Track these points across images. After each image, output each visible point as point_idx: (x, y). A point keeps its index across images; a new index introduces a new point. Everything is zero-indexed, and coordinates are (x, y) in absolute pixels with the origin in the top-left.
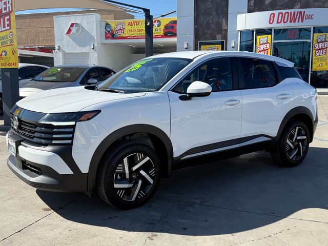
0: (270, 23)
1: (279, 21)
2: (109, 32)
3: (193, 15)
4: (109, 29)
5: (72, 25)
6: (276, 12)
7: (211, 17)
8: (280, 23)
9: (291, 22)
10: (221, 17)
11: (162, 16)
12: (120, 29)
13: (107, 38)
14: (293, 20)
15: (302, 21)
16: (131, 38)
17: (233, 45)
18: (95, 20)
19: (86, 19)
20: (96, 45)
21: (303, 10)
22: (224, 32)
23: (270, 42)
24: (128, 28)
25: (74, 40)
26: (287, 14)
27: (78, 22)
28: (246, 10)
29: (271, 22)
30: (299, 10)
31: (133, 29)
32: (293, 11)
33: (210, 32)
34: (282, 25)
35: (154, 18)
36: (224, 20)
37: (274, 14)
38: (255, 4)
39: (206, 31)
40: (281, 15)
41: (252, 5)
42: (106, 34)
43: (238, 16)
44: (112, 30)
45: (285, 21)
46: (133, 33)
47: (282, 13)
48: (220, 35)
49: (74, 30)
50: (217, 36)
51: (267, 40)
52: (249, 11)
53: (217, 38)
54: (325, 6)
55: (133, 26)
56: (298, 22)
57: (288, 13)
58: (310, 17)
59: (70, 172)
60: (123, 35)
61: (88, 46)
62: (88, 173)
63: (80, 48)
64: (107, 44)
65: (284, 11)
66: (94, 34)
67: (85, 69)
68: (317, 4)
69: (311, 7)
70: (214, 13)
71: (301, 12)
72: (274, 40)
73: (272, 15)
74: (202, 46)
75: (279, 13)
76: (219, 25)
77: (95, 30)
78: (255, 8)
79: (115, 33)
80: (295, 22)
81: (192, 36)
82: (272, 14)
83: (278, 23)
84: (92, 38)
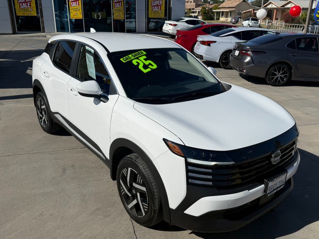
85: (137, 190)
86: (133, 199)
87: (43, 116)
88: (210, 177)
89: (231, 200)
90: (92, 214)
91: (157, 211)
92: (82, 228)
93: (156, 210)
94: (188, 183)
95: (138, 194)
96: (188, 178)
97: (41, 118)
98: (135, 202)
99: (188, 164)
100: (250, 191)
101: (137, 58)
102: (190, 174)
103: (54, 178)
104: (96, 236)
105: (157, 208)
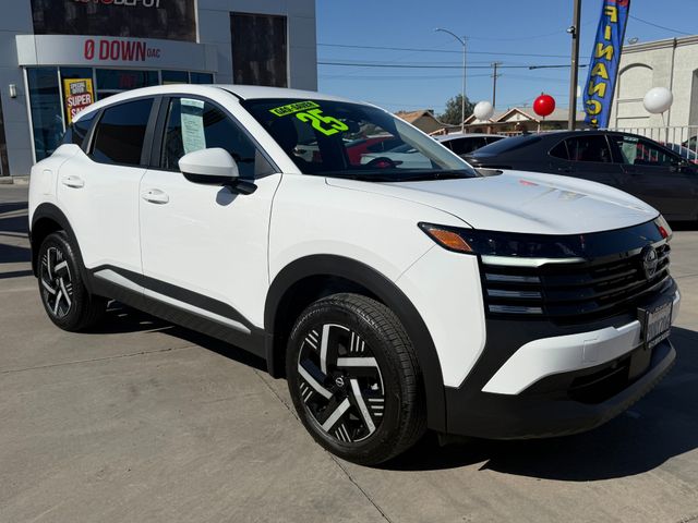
0: (87, 57)
1: (104, 55)
6: (97, 39)
8: (105, 58)
9: (124, 58)
14: (128, 55)
15: (143, 59)
17: (12, 92)
21: (142, 40)
23: (91, 91)
28: (31, 27)
29: (89, 55)
30: (137, 40)
32: (120, 39)
34: (109, 63)
37: (93, 43)
38: (45, 18)
40: (105, 45)
41: (40, 19)
43: (18, 37)
45: (115, 56)
47: (107, 42)
51: (85, 88)
52: (37, 32)
56: (137, 59)
57: (117, 42)
58: (155, 53)
65: (110, 39)
71: (139, 43)
72: (99, 88)
73: (90, 44)
75: (102, 42)
78: (46, 25)
80: (131, 58)
82: (88, 41)
83: (101, 58)
85: (350, 372)
86: (339, 402)
87: (58, 289)
88: (538, 295)
89: (587, 346)
90: (233, 458)
91: (409, 409)
92: (221, 486)
93: (406, 405)
94: (489, 316)
95: (354, 383)
96: (488, 301)
97: (53, 298)
98: (345, 405)
99: (484, 269)
100: (619, 329)
101: (305, 111)
102: (492, 293)
103: (113, 405)
104: (260, 497)
105: (408, 398)
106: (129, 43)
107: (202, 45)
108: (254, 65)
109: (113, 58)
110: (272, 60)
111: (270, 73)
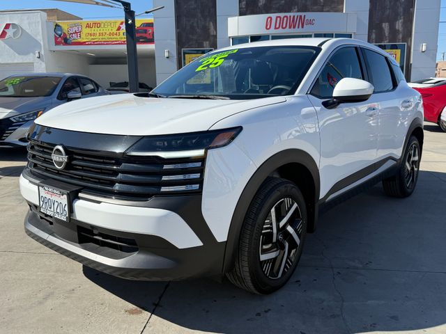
0: (267, 28)
1: (277, 26)
2: (60, 36)
3: (174, 16)
4: (60, 33)
5: (7, 26)
6: (274, 16)
7: (196, 19)
8: (278, 28)
9: (290, 27)
10: (208, 19)
11: (147, 13)
12: (76, 32)
13: (57, 43)
14: (293, 25)
15: (302, 27)
16: (91, 44)
18: (39, 20)
19: (28, 19)
20: (42, 53)
21: (303, 14)
22: (212, 39)
24: (85, 31)
25: (11, 47)
26: (285, 19)
27: (15, 22)
28: (237, 12)
30: (299, 14)
31: (93, 32)
32: (292, 14)
33: (195, 37)
34: (281, 31)
35: (135, 14)
36: (211, 24)
37: (271, 18)
38: (247, 4)
39: (191, 36)
40: (279, 19)
41: (244, 7)
42: (56, 38)
43: (229, 19)
44: (64, 33)
45: (284, 26)
46: (92, 37)
47: (280, 17)
48: (207, 42)
49: (10, 32)
50: (205, 43)
52: (241, 14)
53: (205, 45)
54: (324, 10)
55: (93, 28)
56: (298, 27)
57: (287, 17)
58: (311, 22)
59: (198, 243)
60: (80, 40)
61: (32, 54)
62: (226, 242)
63: (21, 57)
64: (58, 51)
65: (282, 15)
66: (39, 38)
67: (61, 78)
68: (315, 7)
69: (309, 11)
70: (200, 15)
71: (301, 16)
73: (269, 20)
74: (186, 55)
75: (277, 17)
76: (206, 30)
77: (41, 33)
78: (247, 11)
79: (68, 37)
80: (294, 27)
81: (174, 43)
82: (268, 18)
83: (276, 28)
84: (37, 44)
106: (294, 16)
107: (347, 14)
108: (386, 26)
109: (283, 28)
110: (400, 21)
111: (398, 30)
